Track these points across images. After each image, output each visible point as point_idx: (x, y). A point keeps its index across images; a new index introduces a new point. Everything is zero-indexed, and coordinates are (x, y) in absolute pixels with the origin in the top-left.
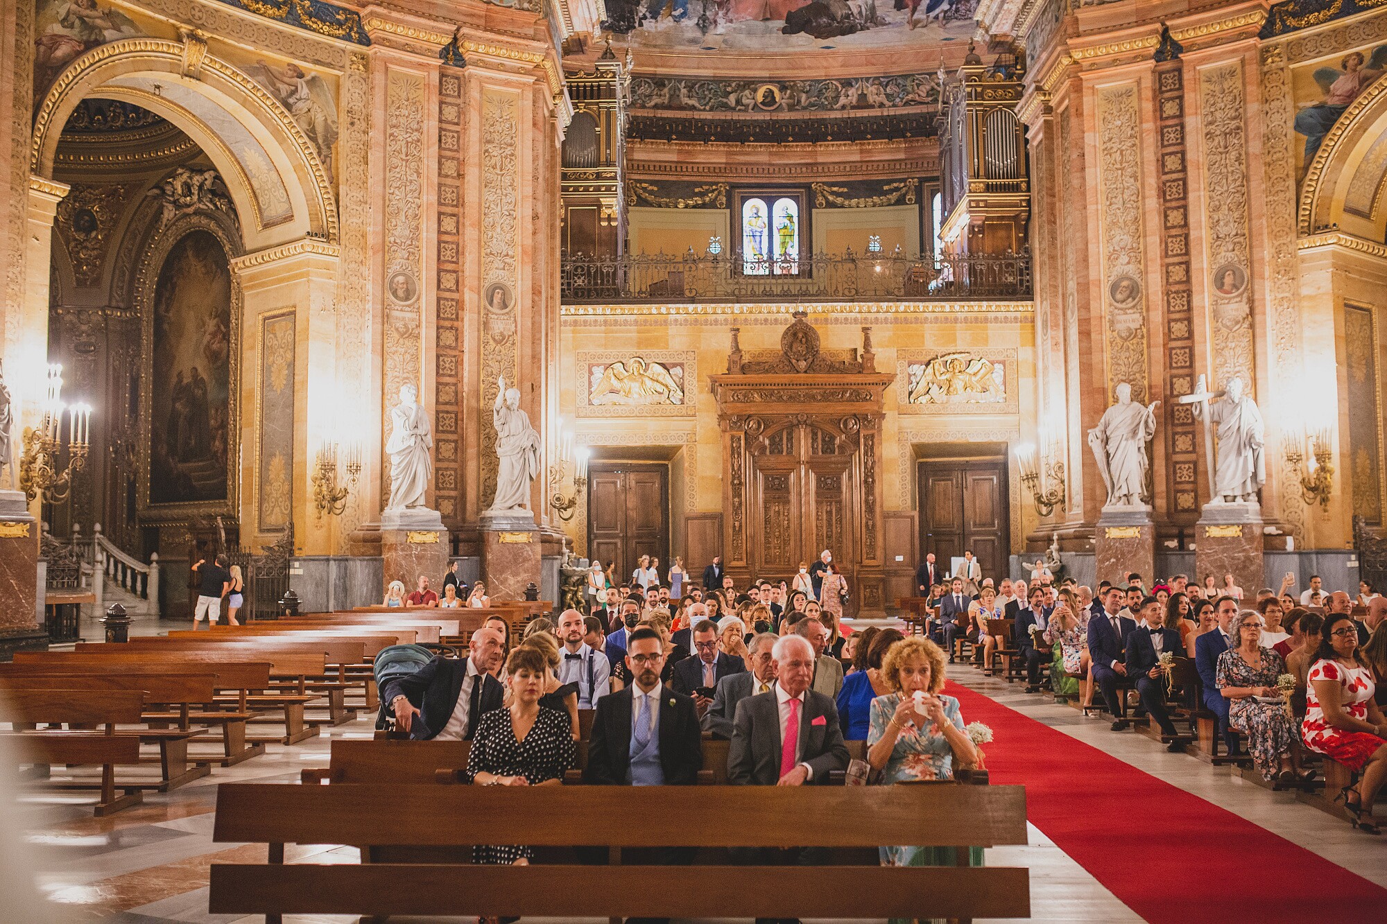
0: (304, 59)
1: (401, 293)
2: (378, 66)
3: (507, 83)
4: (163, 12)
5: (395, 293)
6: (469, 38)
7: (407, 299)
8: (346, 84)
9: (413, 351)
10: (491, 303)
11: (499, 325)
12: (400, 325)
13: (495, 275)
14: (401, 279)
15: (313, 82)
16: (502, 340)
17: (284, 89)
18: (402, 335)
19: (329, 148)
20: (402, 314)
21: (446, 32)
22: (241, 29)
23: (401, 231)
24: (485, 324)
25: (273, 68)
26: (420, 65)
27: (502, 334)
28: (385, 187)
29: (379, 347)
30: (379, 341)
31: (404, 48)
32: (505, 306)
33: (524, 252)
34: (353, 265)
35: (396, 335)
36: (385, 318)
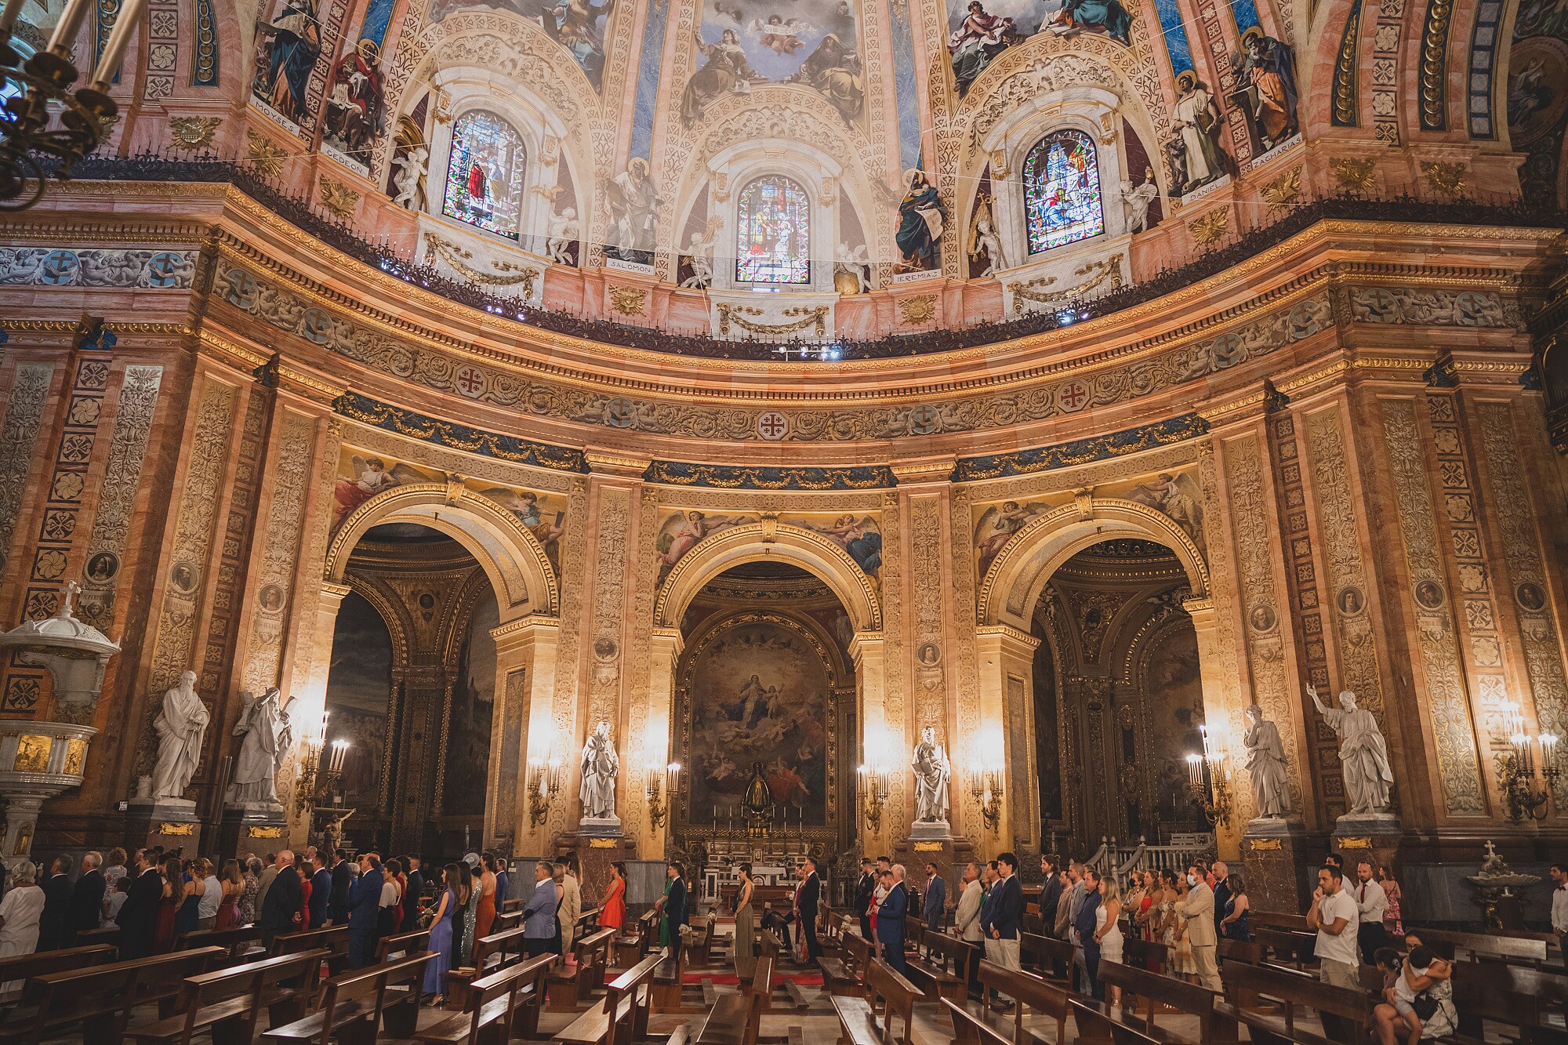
0: (1165, 467)
1: (1261, 623)
2: (1216, 444)
3: (1324, 401)
4: (1058, 488)
5: (1257, 626)
6: (1280, 383)
7: (1268, 627)
8: (1201, 469)
9: (1279, 672)
10: (1344, 609)
11: (1354, 628)
12: (1264, 651)
13: (1343, 581)
14: (1260, 611)
15: (1181, 479)
16: (1359, 641)
17: (1158, 495)
18: (1267, 660)
19: (1199, 523)
20: (1265, 642)
21: (1257, 390)
22: (1114, 471)
23: (1254, 569)
24: (1342, 630)
25: (1148, 484)
26: (1249, 427)
27: (1359, 636)
28: (1234, 539)
29: (1246, 676)
30: (1245, 670)
31: (1232, 420)
32: (1356, 607)
33: (1364, 550)
34: (1225, 611)
35: (1262, 661)
36: (1249, 649)
